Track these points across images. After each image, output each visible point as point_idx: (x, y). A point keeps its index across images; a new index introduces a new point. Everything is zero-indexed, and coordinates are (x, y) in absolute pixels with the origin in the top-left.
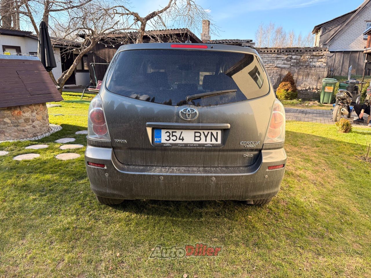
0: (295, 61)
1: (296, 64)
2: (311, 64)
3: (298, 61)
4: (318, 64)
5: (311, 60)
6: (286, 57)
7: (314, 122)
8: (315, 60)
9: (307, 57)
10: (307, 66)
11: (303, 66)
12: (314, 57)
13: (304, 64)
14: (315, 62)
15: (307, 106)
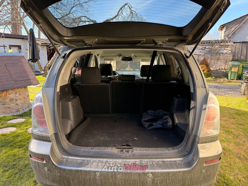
0: (208, 50)
1: (209, 52)
2: (220, 51)
3: (210, 50)
4: (225, 51)
5: (220, 49)
6: (201, 47)
7: (227, 95)
8: (223, 49)
9: (217, 47)
10: (217, 53)
11: (214, 53)
12: (222, 47)
13: (214, 52)
14: (222, 50)
15: (219, 82)
